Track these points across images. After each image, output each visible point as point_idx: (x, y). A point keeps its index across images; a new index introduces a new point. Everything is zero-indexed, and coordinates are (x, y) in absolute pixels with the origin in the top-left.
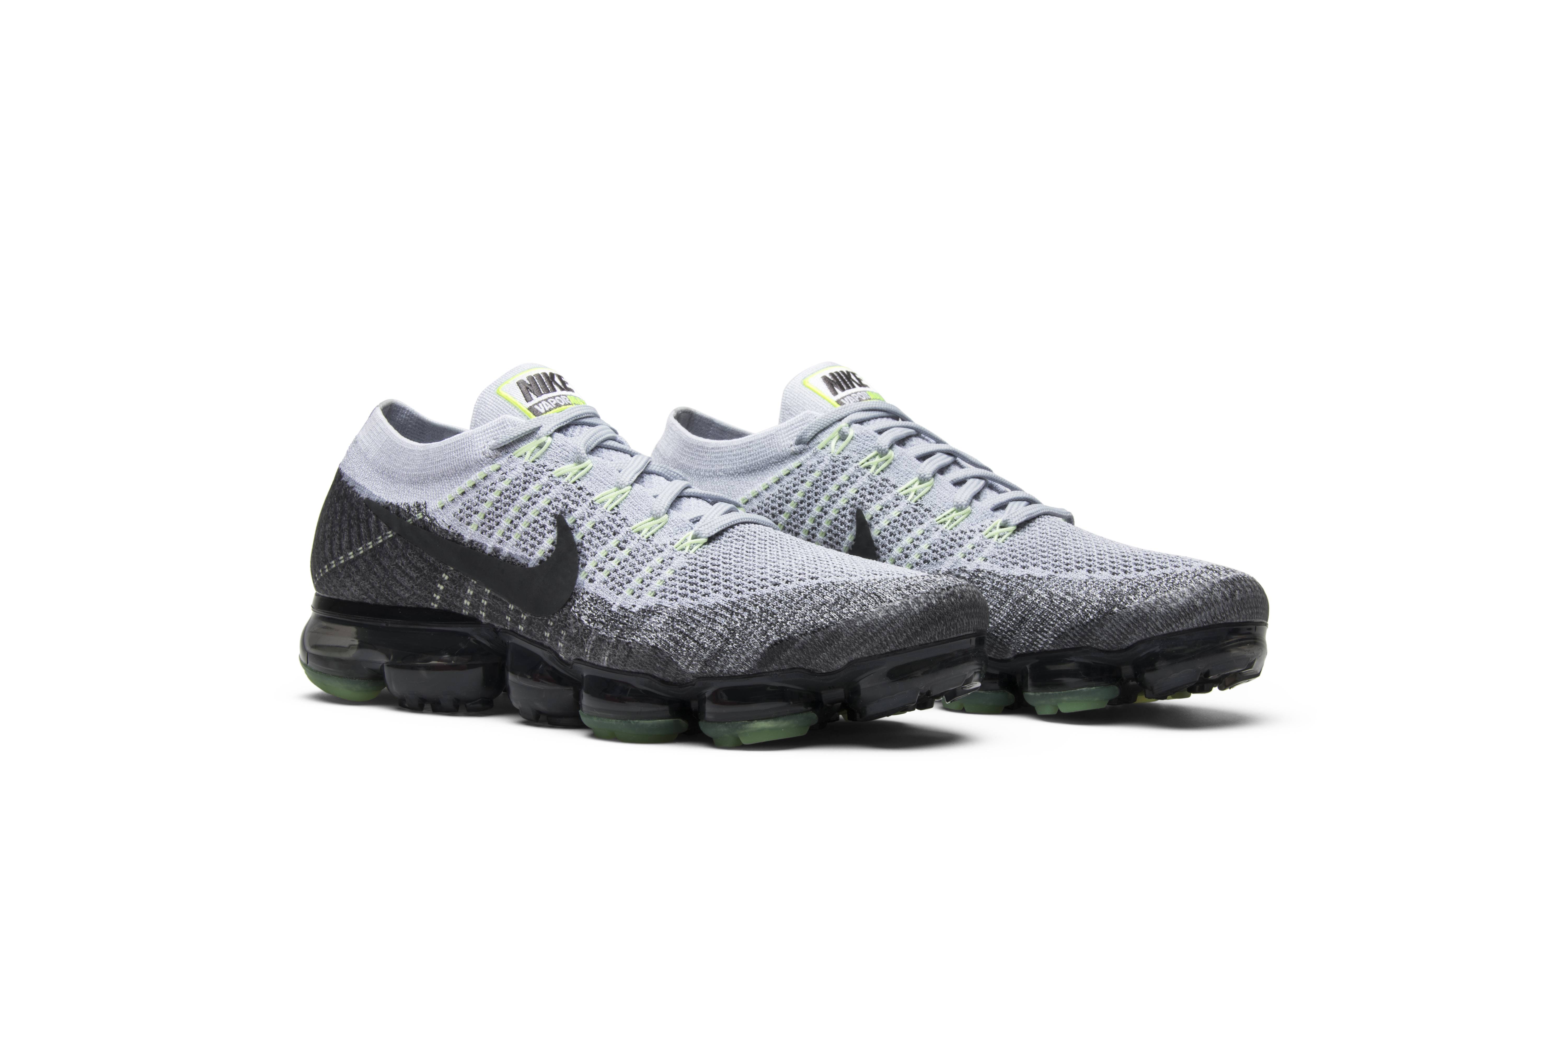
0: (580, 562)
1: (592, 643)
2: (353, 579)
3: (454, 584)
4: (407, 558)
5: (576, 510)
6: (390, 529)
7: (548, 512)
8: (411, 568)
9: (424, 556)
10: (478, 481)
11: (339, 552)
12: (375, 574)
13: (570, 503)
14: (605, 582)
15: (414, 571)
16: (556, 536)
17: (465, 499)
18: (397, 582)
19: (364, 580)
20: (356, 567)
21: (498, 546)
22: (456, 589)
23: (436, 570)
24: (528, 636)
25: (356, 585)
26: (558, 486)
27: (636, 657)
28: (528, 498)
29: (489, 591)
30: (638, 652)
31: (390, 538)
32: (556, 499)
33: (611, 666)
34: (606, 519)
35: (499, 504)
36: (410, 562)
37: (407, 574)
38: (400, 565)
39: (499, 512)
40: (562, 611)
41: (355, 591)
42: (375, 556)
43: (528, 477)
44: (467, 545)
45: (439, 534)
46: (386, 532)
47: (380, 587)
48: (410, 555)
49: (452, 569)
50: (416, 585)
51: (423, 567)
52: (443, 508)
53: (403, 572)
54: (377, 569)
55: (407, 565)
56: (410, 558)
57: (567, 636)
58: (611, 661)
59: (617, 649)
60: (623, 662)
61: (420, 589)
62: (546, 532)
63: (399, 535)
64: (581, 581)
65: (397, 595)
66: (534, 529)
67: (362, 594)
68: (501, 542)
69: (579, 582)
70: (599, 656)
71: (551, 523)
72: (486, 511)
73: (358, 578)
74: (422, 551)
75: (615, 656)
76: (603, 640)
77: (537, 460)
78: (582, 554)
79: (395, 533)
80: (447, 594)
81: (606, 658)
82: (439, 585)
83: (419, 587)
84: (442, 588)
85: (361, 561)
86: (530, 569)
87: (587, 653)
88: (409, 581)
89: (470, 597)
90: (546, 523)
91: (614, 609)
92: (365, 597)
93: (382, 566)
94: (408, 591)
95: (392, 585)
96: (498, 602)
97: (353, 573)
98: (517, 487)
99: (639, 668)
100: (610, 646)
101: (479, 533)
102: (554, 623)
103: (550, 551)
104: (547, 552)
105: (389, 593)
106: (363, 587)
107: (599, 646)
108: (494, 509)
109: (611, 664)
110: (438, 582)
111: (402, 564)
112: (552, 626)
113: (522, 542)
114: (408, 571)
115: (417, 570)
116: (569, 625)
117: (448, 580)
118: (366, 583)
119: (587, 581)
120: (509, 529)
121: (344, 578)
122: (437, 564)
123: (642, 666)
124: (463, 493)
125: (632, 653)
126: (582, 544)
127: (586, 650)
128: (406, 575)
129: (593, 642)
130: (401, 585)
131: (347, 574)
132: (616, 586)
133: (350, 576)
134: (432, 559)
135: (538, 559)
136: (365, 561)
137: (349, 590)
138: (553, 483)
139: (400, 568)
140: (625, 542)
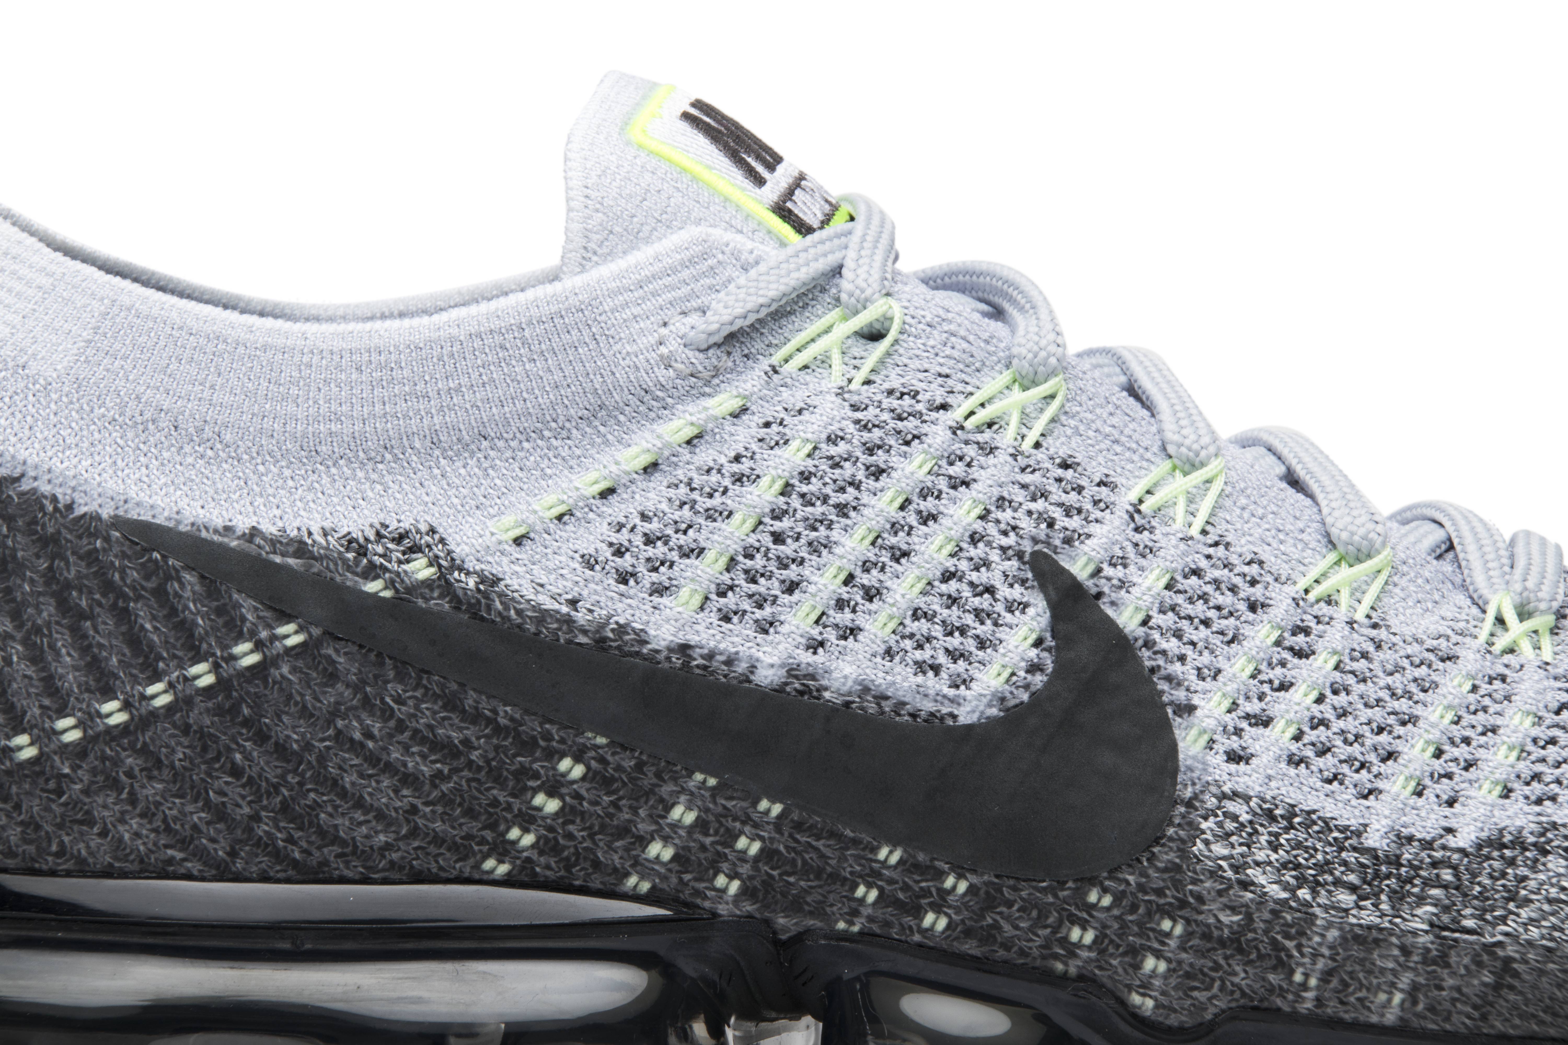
0: (1165, 698)
1: (1326, 952)
2: (132, 793)
3: (608, 794)
4: (387, 714)
5: (1089, 536)
6: (285, 617)
7: (989, 544)
8: (406, 749)
9: (469, 703)
10: (666, 453)
11: (47, 702)
12: (236, 772)
13: (1057, 513)
14: (1295, 761)
15: (424, 757)
16: (1045, 620)
17: (615, 509)
18: (343, 794)
19: (181, 797)
20: (144, 751)
21: (806, 657)
22: (619, 808)
23: (527, 745)
24: (970, 947)
25: (142, 815)
26: (991, 460)
27: (1534, 987)
28: (900, 500)
29: (777, 809)
30: (1542, 972)
31: (294, 648)
32: (1002, 502)
33: (1415, 1023)
34: (1203, 563)
35: (785, 524)
36: (401, 726)
37: (389, 768)
38: (357, 736)
39: (788, 549)
40: (1152, 858)
41: (137, 835)
42: (234, 710)
43: (877, 433)
44: (668, 659)
45: (531, 627)
46: (271, 627)
47: (256, 818)
48: (399, 701)
49: (601, 740)
50: (427, 804)
51: (466, 742)
52: (518, 541)
53: (372, 759)
54: (247, 757)
55: (391, 736)
56: (401, 711)
57: (1188, 935)
58: (1420, 1007)
59: (1448, 965)
60: (1475, 1007)
61: (445, 817)
62: (1000, 607)
63: (330, 635)
64: (1194, 758)
65: (336, 840)
66: (953, 600)
67: (166, 846)
68: (816, 645)
69: (1189, 762)
70: (1362, 994)
71: (1010, 581)
72: (735, 547)
73: (152, 790)
74: (454, 686)
75: (1440, 988)
76: (1376, 941)
77: (877, 378)
78: (1163, 672)
79: (316, 631)
80: (571, 827)
81: (1398, 998)
82: (539, 799)
83: (439, 809)
84: (552, 806)
85: (165, 731)
86: (969, 727)
87: (1304, 986)
88: (396, 791)
89: (682, 833)
90: (993, 577)
91: (1374, 839)
92: (179, 855)
93: (270, 746)
94: (390, 825)
95: (317, 806)
96: (820, 844)
97: (130, 774)
98: (847, 465)
99: (1541, 1022)
100: (1416, 958)
101: (714, 618)
102: (1118, 899)
103: (1034, 668)
104: (1022, 674)
105: (297, 834)
106: (175, 819)
107: (1362, 962)
108: (767, 540)
109: (1418, 1015)
110: (535, 791)
111: (368, 735)
112: (1108, 909)
113: (908, 644)
114: (396, 755)
115: (432, 750)
116: (1200, 899)
117: (584, 778)
118: (190, 808)
119: (1217, 759)
120: (841, 604)
121: (86, 792)
122: (532, 726)
123: (1555, 1015)
124: (606, 494)
125: (1516, 975)
126: (1148, 644)
127: (1298, 977)
128: (383, 771)
129: (1331, 948)
130: (359, 804)
131: (100, 778)
132: (1345, 769)
133: (115, 785)
134: (506, 712)
135: (993, 695)
136: (186, 730)
137: (104, 834)
138: (971, 451)
139: (356, 747)
140: (1302, 630)
